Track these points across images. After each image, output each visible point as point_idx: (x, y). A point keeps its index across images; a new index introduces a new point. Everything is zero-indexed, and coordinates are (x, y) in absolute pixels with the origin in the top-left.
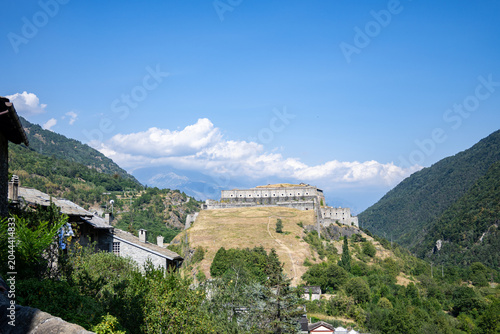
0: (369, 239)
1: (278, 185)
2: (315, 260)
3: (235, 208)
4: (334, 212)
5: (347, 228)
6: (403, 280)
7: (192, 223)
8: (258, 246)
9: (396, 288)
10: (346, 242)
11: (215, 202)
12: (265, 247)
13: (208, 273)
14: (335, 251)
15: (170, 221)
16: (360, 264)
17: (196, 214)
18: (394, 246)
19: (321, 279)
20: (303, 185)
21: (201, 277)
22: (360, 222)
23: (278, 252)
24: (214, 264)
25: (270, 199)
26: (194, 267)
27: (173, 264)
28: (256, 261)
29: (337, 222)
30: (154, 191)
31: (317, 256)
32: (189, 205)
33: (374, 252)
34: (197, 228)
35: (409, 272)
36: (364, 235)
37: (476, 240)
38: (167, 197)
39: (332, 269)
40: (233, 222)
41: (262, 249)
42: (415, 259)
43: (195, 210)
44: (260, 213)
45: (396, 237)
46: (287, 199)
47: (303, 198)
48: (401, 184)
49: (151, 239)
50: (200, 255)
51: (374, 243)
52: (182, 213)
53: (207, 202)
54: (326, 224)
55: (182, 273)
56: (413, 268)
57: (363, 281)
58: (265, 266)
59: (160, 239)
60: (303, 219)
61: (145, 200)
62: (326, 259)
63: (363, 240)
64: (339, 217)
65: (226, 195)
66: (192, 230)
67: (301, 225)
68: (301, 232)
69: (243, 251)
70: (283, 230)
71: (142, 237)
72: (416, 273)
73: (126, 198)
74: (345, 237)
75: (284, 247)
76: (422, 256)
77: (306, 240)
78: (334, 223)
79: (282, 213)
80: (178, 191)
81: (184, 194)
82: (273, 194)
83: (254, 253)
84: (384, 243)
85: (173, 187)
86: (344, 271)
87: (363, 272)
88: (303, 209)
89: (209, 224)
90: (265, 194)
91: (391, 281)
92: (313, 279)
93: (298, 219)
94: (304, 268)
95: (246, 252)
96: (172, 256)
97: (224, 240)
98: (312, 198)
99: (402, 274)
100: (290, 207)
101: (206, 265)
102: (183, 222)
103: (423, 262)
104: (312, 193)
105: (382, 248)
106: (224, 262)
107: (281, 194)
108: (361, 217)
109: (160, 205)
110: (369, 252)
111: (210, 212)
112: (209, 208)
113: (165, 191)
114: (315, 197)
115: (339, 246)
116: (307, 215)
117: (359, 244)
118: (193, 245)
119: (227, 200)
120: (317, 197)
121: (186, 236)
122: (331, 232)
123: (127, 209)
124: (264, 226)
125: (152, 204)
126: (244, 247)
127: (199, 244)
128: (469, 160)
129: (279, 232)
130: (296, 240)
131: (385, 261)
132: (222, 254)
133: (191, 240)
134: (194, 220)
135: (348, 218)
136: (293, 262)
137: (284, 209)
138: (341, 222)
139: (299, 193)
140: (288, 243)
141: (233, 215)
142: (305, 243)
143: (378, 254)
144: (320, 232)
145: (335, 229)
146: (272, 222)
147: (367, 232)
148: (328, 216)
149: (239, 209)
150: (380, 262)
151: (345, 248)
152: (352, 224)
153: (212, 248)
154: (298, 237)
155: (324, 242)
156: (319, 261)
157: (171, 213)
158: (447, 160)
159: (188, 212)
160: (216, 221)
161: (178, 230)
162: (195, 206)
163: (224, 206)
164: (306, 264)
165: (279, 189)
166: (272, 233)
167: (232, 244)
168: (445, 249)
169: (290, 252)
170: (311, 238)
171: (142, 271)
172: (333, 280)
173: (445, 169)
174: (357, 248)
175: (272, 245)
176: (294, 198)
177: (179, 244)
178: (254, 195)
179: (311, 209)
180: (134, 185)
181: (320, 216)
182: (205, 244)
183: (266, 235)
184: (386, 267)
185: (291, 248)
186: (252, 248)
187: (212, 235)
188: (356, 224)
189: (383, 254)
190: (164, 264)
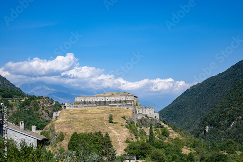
0: (166, 126)
1: (110, 94)
2: (132, 139)
3: (84, 108)
4: (144, 110)
5: (152, 119)
6: (186, 151)
7: (57, 117)
8: (98, 131)
9: (181, 155)
10: (151, 128)
11: (71, 104)
12: (102, 131)
13: (66, 148)
14: (145, 134)
15: (43, 117)
16: (160, 142)
17: (59, 112)
18: (181, 130)
19: (137, 151)
20: (125, 93)
21: (61, 151)
22: (160, 116)
23: (110, 135)
24: (70, 143)
25: (105, 102)
26: (58, 145)
27: (42, 143)
28: (96, 140)
29: (146, 116)
30: (33, 98)
31: (134, 137)
32: (54, 106)
33: (169, 134)
34: (59, 120)
35: (189, 146)
36: (163, 124)
37: (229, 126)
38: (41, 101)
39: (143, 144)
40: (82, 116)
41: (100, 133)
42: (193, 138)
43: (59, 110)
44: (99, 111)
45: (182, 125)
46: (115, 102)
47: (125, 101)
48: (185, 92)
49: (28, 127)
50: (61, 137)
51: (169, 128)
52: (50, 111)
53: (66, 104)
54: (140, 117)
55: (49, 149)
56: (191, 143)
57: (161, 152)
58: (102, 143)
59: (34, 128)
60: (125, 114)
61: (27, 103)
62: (139, 139)
63: (162, 127)
64: (148, 113)
65: (78, 100)
66: (57, 121)
67: (124, 118)
68: (124, 122)
69: (88, 134)
70: (113, 121)
71: (22, 126)
72: (194, 146)
73: (14, 102)
74: (151, 125)
75: (114, 131)
76: (197, 136)
77: (127, 127)
78: (144, 117)
79: (112, 111)
80: (48, 98)
81: (52, 99)
82: (107, 99)
83: (95, 135)
84: (174, 128)
85: (45, 95)
86: (150, 146)
87: (162, 146)
88: (125, 108)
89: (67, 118)
90: (102, 99)
91: (178, 151)
92: (132, 151)
93: (122, 114)
94: (126, 144)
95: (90, 135)
96: (41, 138)
97: (77, 128)
98: (131, 101)
99: (185, 147)
100: (118, 107)
101: (65, 143)
102: (51, 116)
103: (197, 140)
104: (131, 98)
105: (173, 132)
106: (76, 141)
107: (112, 99)
108: (160, 113)
109: (36, 107)
110: (165, 134)
111: (68, 110)
112: (67, 108)
113: (40, 98)
114: (133, 101)
115: (147, 131)
116: (128, 112)
117: (159, 129)
118: (57, 131)
119: (79, 103)
120: (134, 100)
121: (53, 125)
122: (143, 122)
123: (15, 109)
124: (102, 119)
125: (31, 106)
126: (89, 131)
127: (60, 130)
128: (225, 78)
129: (111, 122)
130: (121, 127)
131: (175, 139)
132: (75, 136)
133: (56, 128)
134: (58, 115)
135: (152, 113)
136: (119, 140)
137: (114, 108)
138: (149, 116)
139: (123, 98)
140: (116, 129)
141: (82, 112)
142: (127, 129)
143: (171, 135)
144: (136, 122)
145: (145, 120)
146: (106, 116)
147: (164, 122)
148: (141, 112)
149: (86, 108)
150: (172, 140)
151: (151, 133)
152: (155, 117)
153: (69, 132)
154: (122, 126)
155: (138, 128)
156: (135, 140)
157: (43, 111)
158: (212, 78)
159: (54, 111)
160: (72, 116)
161: (48, 122)
162: (59, 107)
163: (77, 107)
164: (127, 141)
165: (111, 96)
166: (106, 123)
167: (82, 130)
168: (211, 131)
169: (117, 134)
170: (130, 126)
171: (19, 148)
172: (144, 151)
173: (211, 84)
174: (158, 131)
175: (106, 130)
176: (120, 102)
177: (48, 130)
178: (96, 100)
179: (130, 108)
180: (20, 93)
181: (136, 112)
182: (65, 130)
183: (103, 124)
184: (175, 143)
185: (118, 132)
186: (94, 132)
187: (69, 125)
188: (158, 117)
189: (174, 135)
190: (35, 144)
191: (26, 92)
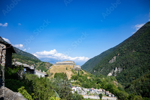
0: (83, 70)
1: (67, 61)
5: (79, 69)
6: (88, 78)
9: (87, 79)
11: (55, 64)
13: (53, 77)
14: (77, 73)
15: (47, 68)
16: (81, 75)
17: (51, 67)
18: (87, 72)
19: (74, 78)
20: (71, 61)
21: (52, 78)
23: (66, 73)
24: (55, 76)
26: (51, 76)
27: (46, 76)
28: (62, 75)
30: (44, 62)
31: (73, 74)
32: (50, 65)
34: (51, 69)
35: (89, 76)
36: (82, 70)
37: (101, 70)
39: (76, 76)
40: (58, 68)
41: (63, 73)
44: (63, 66)
45: (87, 70)
46: (68, 64)
48: (88, 61)
49: (42, 71)
50: (52, 74)
52: (49, 66)
54: (75, 68)
55: (48, 77)
57: (81, 78)
58: (64, 76)
59: (44, 71)
60: (71, 67)
61: (42, 64)
63: (82, 71)
64: (77, 67)
65: (57, 63)
67: (71, 68)
71: (40, 71)
72: (91, 76)
73: (38, 64)
76: (92, 73)
81: (49, 63)
82: (66, 63)
84: (85, 71)
85: (47, 62)
86: (78, 76)
90: (64, 63)
91: (86, 78)
92: (73, 78)
93: (70, 67)
95: (61, 73)
96: (46, 74)
97: (56, 71)
98: (72, 63)
101: (53, 76)
102: (49, 68)
103: (92, 74)
104: (73, 62)
106: (56, 75)
107: (67, 63)
108: (81, 67)
109: (45, 65)
110: (83, 73)
111: (54, 66)
113: (46, 62)
115: (77, 72)
116: (72, 66)
117: (81, 72)
119: (57, 64)
120: (73, 63)
122: (76, 69)
123: (38, 66)
124: (64, 69)
125: (43, 65)
128: (99, 57)
129: (67, 70)
132: (56, 74)
133: (50, 71)
135: (79, 67)
136: (69, 75)
137: (68, 65)
139: (70, 62)
140: (68, 71)
141: (58, 67)
143: (84, 73)
146: (65, 68)
148: (75, 66)
149: (59, 65)
150: (85, 75)
151: (78, 72)
153: (54, 73)
154: (70, 70)
155: (75, 71)
156: (74, 75)
157: (47, 66)
158: (96, 56)
160: (55, 68)
161: (48, 69)
162: (51, 65)
164: (71, 75)
166: (65, 70)
167: (58, 72)
168: (95, 72)
169: (69, 73)
170: (72, 71)
171: (40, 77)
172: (76, 78)
173: (95, 58)
175: (65, 72)
177: (48, 72)
178: (62, 63)
180: (40, 61)
182: (53, 72)
187: (54, 70)
189: (85, 73)
190: (44, 76)
191: (42, 61)
